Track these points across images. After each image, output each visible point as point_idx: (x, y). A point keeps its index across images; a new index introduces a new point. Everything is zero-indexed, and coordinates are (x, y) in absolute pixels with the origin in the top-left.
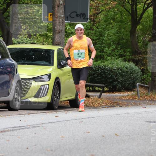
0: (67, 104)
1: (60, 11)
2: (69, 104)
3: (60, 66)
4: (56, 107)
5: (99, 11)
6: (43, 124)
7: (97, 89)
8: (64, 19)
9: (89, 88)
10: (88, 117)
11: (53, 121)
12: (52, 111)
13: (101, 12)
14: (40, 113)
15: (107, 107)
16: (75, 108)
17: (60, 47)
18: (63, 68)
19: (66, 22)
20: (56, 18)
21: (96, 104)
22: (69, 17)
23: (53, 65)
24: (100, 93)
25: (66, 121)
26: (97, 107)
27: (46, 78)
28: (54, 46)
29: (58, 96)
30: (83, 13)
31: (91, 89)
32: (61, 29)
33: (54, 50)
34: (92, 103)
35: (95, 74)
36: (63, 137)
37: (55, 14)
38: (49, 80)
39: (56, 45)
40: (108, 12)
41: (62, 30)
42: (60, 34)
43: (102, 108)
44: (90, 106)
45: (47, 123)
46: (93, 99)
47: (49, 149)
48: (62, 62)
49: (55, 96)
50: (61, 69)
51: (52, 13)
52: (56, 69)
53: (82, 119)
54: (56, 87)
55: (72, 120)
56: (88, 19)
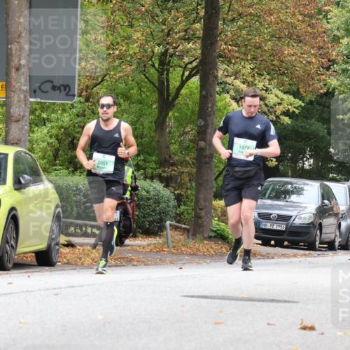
0: (31, 259)
1: (20, 79)
2: (34, 260)
3: (19, 185)
4: (10, 266)
5: (97, 80)
7: (89, 230)
8: (28, 95)
9: (75, 229)
10: (71, 285)
11: (4, 293)
13: (101, 82)
16: (47, 268)
17: (19, 149)
18: (24, 190)
19: (32, 100)
20: (12, 93)
21: (88, 259)
22: (38, 91)
23: (4, 182)
24: (94, 239)
25: (28, 291)
26: (90, 267)
28: (6, 146)
29: (13, 242)
30: (65, 84)
31: (79, 231)
32: (22, 114)
33: (6, 155)
37: (11, 84)
39: (13, 144)
41: (23, 117)
42: (20, 122)
44: (76, 265)
46: (81, 251)
48: (23, 178)
49: (8, 243)
50: (20, 192)
51: (4, 83)
52: (10, 192)
53: (60, 288)
54: (11, 225)
55: (39, 290)
56: (74, 96)
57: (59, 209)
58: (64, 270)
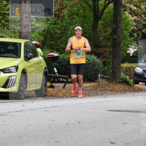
0: (34, 93)
3: (27, 59)
5: (63, 6)
6: (10, 112)
7: (61, 80)
8: (30, 14)
10: (53, 106)
11: (21, 110)
12: (19, 100)
13: (65, 7)
14: (8, 102)
15: (71, 97)
16: (41, 98)
17: (27, 41)
18: (29, 61)
20: (23, 13)
21: (61, 94)
23: (20, 57)
24: (64, 84)
25: (32, 109)
26: (62, 97)
27: (13, 69)
28: (20, 39)
30: (48, 8)
31: (56, 80)
33: (21, 44)
34: (57, 93)
35: (59, 66)
36: (29, 125)
37: (22, 9)
38: (16, 72)
39: (23, 38)
40: (72, 7)
43: (66, 98)
44: (55, 96)
45: (14, 112)
46: (57, 90)
47: (16, 136)
48: (29, 54)
50: (28, 61)
52: (23, 61)
53: (48, 108)
55: (37, 109)
56: (53, 14)
57: (47, 70)
58: (49, 99)
